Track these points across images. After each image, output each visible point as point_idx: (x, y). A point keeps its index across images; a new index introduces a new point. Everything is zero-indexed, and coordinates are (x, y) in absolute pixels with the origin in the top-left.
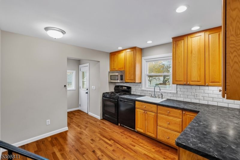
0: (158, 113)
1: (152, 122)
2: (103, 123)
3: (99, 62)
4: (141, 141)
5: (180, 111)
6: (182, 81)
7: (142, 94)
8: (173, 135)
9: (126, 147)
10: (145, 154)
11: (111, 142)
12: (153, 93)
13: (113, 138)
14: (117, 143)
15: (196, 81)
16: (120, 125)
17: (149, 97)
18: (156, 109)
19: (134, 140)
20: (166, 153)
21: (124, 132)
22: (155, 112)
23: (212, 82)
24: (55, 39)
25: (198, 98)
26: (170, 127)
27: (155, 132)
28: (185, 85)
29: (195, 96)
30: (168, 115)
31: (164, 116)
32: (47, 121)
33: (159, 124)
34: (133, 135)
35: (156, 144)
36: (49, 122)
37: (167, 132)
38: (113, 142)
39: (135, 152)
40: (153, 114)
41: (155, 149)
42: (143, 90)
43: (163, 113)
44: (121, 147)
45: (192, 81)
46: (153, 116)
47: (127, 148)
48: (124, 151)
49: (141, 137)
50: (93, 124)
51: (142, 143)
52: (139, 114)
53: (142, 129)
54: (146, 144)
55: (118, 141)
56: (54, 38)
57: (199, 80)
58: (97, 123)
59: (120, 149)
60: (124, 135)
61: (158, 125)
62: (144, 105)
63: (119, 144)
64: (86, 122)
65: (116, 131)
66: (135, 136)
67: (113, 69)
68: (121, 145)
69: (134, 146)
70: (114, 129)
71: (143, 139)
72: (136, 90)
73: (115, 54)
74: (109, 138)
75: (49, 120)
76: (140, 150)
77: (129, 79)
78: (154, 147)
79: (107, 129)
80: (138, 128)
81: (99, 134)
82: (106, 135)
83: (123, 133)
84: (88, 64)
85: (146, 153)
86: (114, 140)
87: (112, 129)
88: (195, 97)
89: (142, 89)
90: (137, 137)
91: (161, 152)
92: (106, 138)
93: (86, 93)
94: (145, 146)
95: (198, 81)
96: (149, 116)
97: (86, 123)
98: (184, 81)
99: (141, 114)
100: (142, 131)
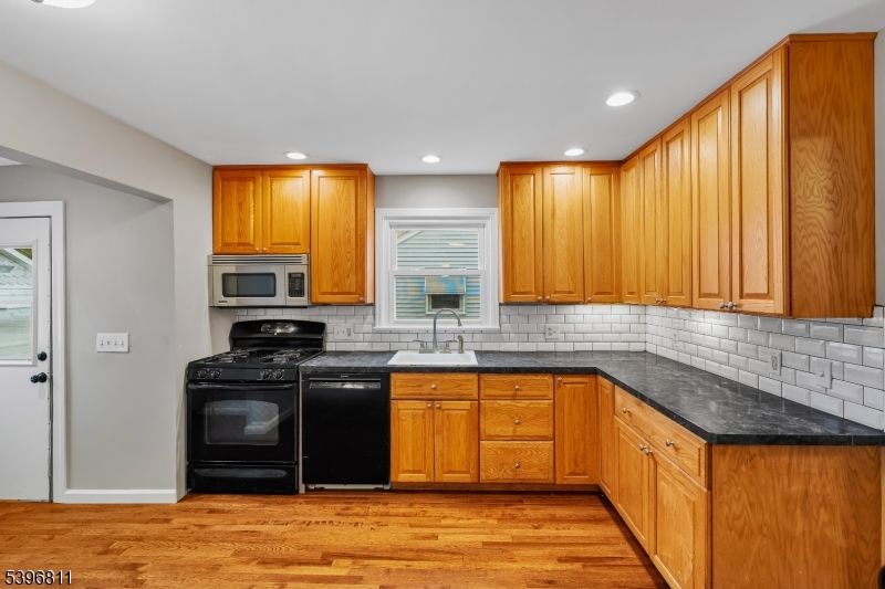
0: (482, 396)
1: (461, 432)
2: (212, 511)
3: (162, 201)
4: (431, 511)
5: (548, 379)
6: (530, 293)
8: (529, 453)
9: (412, 555)
10: (485, 544)
11: (337, 567)
12: (430, 338)
13: (332, 551)
14: (368, 557)
15: (565, 292)
16: (307, 489)
17: (417, 354)
18: (476, 386)
19: (413, 520)
20: (525, 512)
21: (347, 509)
22: (470, 397)
23: (598, 293)
25: (554, 336)
26: (521, 430)
27: (473, 464)
28: (538, 303)
29: (547, 334)
30: (514, 398)
31: (503, 402)
33: (488, 432)
34: (390, 505)
35: (481, 501)
37: (513, 451)
38: (348, 562)
39: (454, 552)
40: (466, 404)
41: (495, 516)
42: (381, 332)
43: (500, 393)
44: (402, 564)
45: (555, 292)
46: (465, 412)
47: (420, 554)
48: (423, 572)
49: (422, 500)
50: (163, 538)
51: (444, 517)
52: (405, 418)
53: (420, 472)
54: (456, 512)
55: (365, 549)
57: (571, 289)
58: (176, 522)
59: (400, 570)
60: (363, 520)
61: (483, 437)
62: (431, 381)
63: (380, 558)
64: (99, 548)
65: (314, 519)
66: (404, 506)
67: (239, 244)
68: (391, 558)
69: (435, 537)
70: (296, 514)
71: (433, 505)
72: (349, 335)
73: (254, 179)
74: (318, 556)
76: (462, 538)
77: (336, 290)
78: (486, 512)
79: (264, 528)
80: (404, 472)
81: (246, 563)
82: (290, 551)
83: (348, 512)
84: (55, 208)
85: (485, 538)
86: (343, 556)
87: (289, 519)
88: (548, 337)
89: (377, 327)
90: (411, 505)
91: (513, 518)
92: (300, 564)
93: (35, 379)
94: (461, 522)
95: (569, 292)
96: (448, 415)
97: (106, 552)
98: (537, 293)
99: (414, 416)
100: (421, 478)
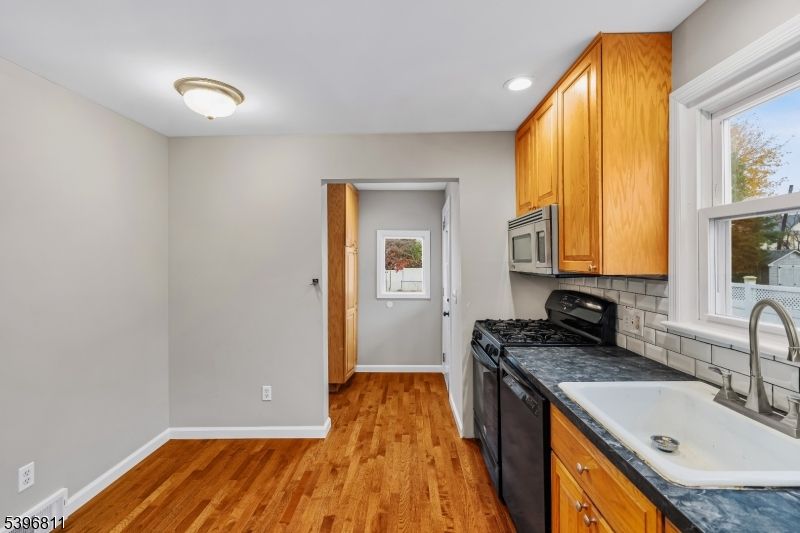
3: (457, 181)
7: (674, 363)
24: (210, 118)
32: (265, 387)
36: (270, 393)
56: (207, 115)
67: (525, 205)
72: (638, 327)
73: (530, 129)
75: (269, 387)
81: (381, 505)
89: (670, 323)
93: (445, 314)
